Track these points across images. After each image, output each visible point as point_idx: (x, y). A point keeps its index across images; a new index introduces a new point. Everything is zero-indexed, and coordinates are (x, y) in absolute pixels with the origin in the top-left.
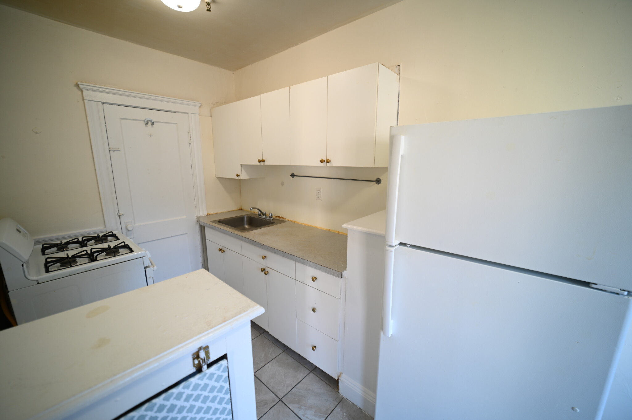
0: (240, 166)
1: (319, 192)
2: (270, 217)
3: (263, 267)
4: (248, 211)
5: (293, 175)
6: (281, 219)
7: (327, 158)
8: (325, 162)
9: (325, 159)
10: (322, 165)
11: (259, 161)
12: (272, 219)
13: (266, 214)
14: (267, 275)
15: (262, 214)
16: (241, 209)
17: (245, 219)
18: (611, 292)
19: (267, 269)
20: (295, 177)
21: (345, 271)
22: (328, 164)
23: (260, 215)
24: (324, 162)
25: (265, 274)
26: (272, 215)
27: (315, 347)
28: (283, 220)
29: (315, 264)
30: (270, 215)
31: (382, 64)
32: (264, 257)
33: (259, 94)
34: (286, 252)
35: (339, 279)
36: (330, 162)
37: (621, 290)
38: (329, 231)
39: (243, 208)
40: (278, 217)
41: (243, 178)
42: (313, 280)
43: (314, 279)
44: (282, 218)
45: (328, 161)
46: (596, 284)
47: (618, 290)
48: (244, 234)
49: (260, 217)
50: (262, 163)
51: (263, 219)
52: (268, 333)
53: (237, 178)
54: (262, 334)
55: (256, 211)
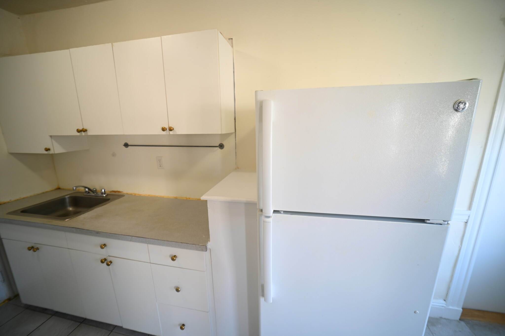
0: (50, 138)
1: (160, 161)
2: (102, 193)
3: (103, 257)
4: (69, 190)
5: (126, 145)
6: (117, 193)
7: (170, 126)
8: (168, 130)
9: (167, 127)
10: (164, 133)
11: (79, 131)
12: (106, 195)
13: (96, 190)
14: (110, 266)
15: (90, 192)
16: (59, 189)
17: (67, 200)
18: (437, 224)
19: (109, 259)
20: (129, 147)
21: (209, 243)
22: (171, 133)
23: (89, 193)
24: (166, 130)
25: (108, 265)
26: (104, 190)
27: (184, 325)
28: (120, 194)
29: (174, 243)
30: (102, 191)
31: (220, 32)
32: (103, 246)
33: (68, 48)
34: (134, 235)
35: (204, 253)
36: (173, 129)
37: (444, 221)
38: (176, 198)
39: (61, 187)
40: (113, 191)
41: (56, 152)
42: (173, 260)
43: (174, 258)
44: (119, 192)
45: (171, 130)
46: (429, 220)
47: (441, 222)
48: (68, 222)
49: (89, 194)
50: (83, 133)
51: (94, 197)
52: (121, 328)
53: (46, 152)
54: (114, 331)
55: (82, 189)
